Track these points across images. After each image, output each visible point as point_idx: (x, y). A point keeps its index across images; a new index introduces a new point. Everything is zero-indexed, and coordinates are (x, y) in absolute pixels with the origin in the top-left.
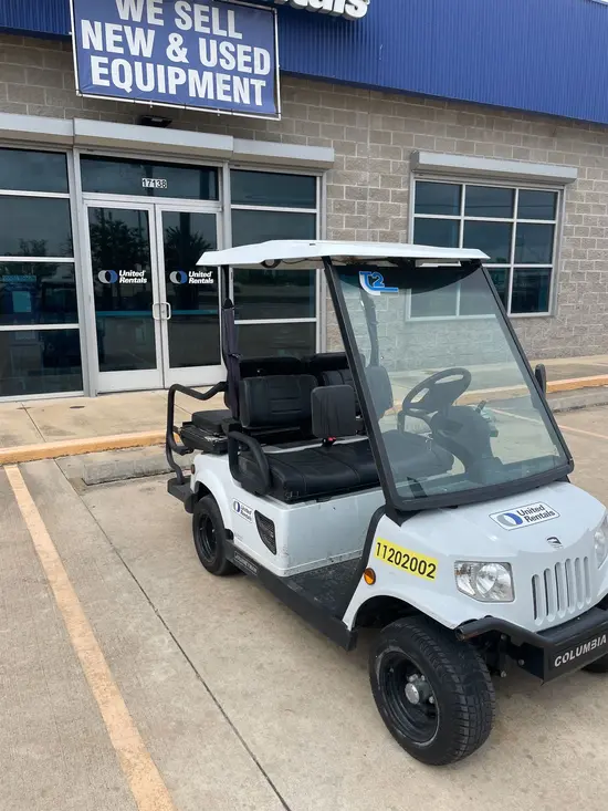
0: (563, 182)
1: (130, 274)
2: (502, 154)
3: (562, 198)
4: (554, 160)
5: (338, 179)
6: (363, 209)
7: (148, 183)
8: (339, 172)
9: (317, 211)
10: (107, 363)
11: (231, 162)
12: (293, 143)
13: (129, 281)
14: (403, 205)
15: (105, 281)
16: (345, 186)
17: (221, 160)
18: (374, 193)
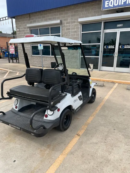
1: (111, 46)
7: (118, 26)
10: (103, 65)
13: (110, 48)
15: (106, 48)
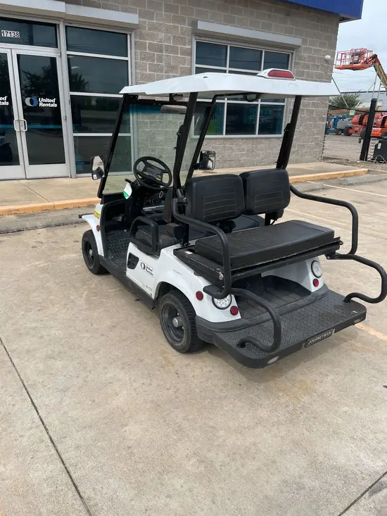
0: (293, 48)
2: (254, 26)
3: (292, 58)
4: (289, 32)
5: (142, 37)
6: (160, 59)
7: (6, 33)
8: (143, 31)
9: (128, 59)
11: (65, 20)
12: (109, 9)
14: (187, 57)
16: (147, 42)
17: (59, 19)
18: (167, 48)
